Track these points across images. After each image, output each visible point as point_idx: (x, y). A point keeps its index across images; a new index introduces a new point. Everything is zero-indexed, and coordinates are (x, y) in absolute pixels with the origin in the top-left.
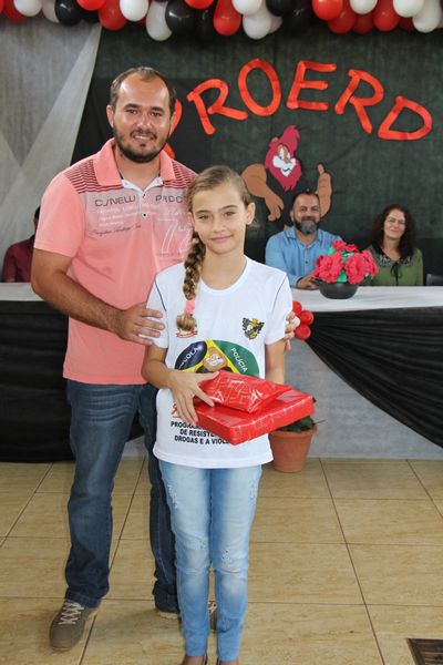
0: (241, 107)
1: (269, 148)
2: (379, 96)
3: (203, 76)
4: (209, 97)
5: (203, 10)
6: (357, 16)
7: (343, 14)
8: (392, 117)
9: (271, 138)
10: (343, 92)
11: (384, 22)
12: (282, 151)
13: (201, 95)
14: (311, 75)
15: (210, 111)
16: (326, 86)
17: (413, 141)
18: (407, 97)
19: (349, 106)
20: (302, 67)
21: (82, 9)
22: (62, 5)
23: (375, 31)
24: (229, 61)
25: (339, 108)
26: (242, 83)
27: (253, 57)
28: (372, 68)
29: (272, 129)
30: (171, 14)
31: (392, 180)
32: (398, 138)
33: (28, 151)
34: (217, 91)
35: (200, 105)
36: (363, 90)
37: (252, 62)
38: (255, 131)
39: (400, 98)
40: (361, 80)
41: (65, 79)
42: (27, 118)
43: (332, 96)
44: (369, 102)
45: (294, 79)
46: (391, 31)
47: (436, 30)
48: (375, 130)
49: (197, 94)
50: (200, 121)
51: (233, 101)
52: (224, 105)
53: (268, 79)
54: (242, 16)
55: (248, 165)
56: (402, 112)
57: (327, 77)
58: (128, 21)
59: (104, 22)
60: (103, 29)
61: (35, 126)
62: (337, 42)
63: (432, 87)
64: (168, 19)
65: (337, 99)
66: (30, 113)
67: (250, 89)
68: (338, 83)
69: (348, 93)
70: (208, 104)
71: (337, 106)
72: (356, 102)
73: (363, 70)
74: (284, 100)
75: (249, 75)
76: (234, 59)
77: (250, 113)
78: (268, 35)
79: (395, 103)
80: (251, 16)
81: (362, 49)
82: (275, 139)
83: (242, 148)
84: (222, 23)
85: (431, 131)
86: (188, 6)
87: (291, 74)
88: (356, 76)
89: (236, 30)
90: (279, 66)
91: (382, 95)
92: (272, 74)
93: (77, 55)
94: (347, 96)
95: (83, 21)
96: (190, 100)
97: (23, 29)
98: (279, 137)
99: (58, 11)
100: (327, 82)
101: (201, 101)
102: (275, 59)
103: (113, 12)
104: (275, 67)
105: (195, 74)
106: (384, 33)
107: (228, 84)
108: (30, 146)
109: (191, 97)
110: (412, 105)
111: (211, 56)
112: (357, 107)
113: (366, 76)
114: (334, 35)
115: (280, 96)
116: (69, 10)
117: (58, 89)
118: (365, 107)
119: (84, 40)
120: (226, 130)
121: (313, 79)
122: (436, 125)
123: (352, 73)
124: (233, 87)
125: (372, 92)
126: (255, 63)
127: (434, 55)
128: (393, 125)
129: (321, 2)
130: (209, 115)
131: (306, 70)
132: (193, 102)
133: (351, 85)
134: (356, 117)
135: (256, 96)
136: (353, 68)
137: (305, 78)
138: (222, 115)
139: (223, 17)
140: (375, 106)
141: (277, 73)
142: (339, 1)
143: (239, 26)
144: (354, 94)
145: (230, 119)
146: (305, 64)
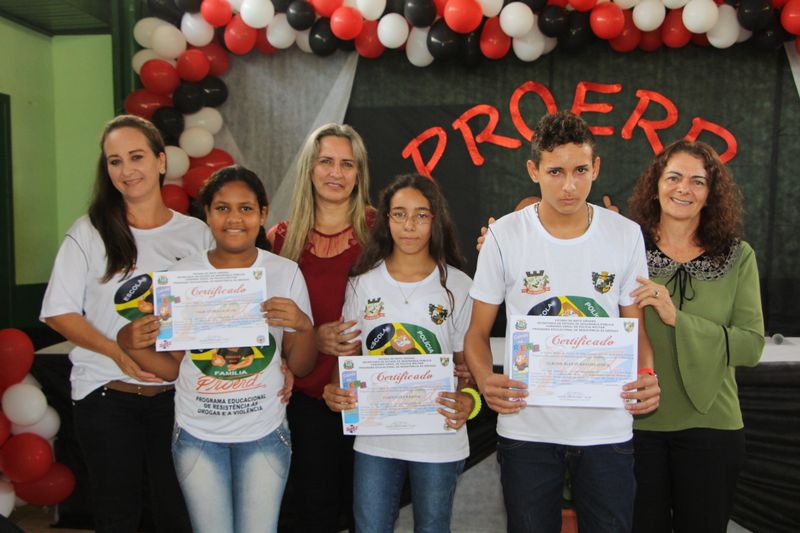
0: (513, 133)
2: (673, 117)
3: (470, 101)
4: (477, 124)
5: (468, 35)
6: (643, 34)
7: (625, 34)
10: (632, 113)
11: (673, 38)
13: (467, 123)
14: (592, 97)
15: (478, 140)
16: (611, 108)
18: (706, 118)
19: (638, 130)
20: (582, 90)
21: (337, 38)
22: (317, 36)
23: (665, 48)
24: (499, 85)
25: (626, 133)
26: (514, 108)
27: (526, 80)
28: (663, 88)
30: (433, 39)
33: (277, 189)
34: (485, 118)
35: (467, 134)
36: (654, 112)
37: (526, 84)
39: (697, 119)
40: (651, 101)
41: (318, 110)
42: (276, 153)
43: (617, 120)
44: (661, 125)
45: (572, 102)
46: (683, 48)
47: (736, 44)
49: (464, 122)
50: (467, 150)
51: (505, 128)
52: (495, 133)
53: (545, 104)
54: (512, 39)
55: (522, 199)
56: (700, 134)
57: (610, 99)
58: (388, 51)
59: (360, 51)
60: (360, 57)
61: (285, 161)
62: (621, 60)
63: (735, 107)
64: (430, 44)
65: (623, 123)
66: (280, 148)
67: (524, 114)
68: (624, 106)
69: (636, 116)
70: (475, 133)
71: (624, 131)
72: (645, 126)
73: (655, 91)
75: (522, 99)
76: (504, 82)
77: (523, 140)
78: (542, 57)
79: (691, 125)
80: (522, 38)
81: (651, 67)
83: (515, 179)
84: (489, 47)
85: (737, 156)
86: (452, 31)
87: (570, 96)
88: (644, 97)
89: (505, 53)
90: (555, 88)
91: (675, 118)
92: (548, 97)
93: (332, 85)
94: (635, 119)
95: (338, 51)
96: (456, 128)
99: (312, 42)
100: (610, 104)
101: (469, 129)
102: (551, 81)
103: (370, 40)
104: (551, 90)
105: (461, 100)
106: (676, 50)
107: (498, 110)
108: (279, 182)
109: (456, 125)
110: (713, 127)
111: (479, 80)
112: (646, 131)
113: (657, 97)
114: (618, 54)
116: (324, 40)
118: (656, 131)
119: (340, 68)
120: (496, 160)
121: (598, 102)
122: (742, 148)
123: (639, 93)
124: (504, 113)
125: (664, 114)
126: (528, 86)
127: (736, 72)
129: (600, 20)
130: (477, 144)
131: (587, 92)
132: (459, 130)
133: (639, 106)
134: (647, 140)
135: (530, 121)
136: (641, 88)
137: (585, 101)
138: (492, 144)
139: (491, 40)
140: (668, 128)
141: (554, 96)
142: (621, 19)
143: (508, 49)
144: (643, 117)
145: (501, 147)
146: (585, 85)
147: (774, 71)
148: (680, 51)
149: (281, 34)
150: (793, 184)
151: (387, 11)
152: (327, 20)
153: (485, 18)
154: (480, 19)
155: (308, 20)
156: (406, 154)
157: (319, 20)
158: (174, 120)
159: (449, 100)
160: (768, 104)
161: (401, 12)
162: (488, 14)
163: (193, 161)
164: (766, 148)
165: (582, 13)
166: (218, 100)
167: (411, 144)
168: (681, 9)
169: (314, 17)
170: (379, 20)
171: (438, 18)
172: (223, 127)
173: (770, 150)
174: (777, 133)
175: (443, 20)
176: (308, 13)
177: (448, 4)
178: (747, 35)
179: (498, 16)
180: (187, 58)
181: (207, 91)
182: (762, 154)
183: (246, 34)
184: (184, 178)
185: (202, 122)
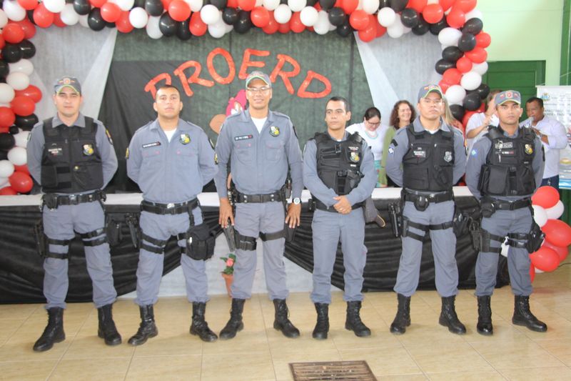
0: (209, 78)
1: (229, 104)
3: (184, 59)
4: (188, 72)
5: (182, 22)
6: (279, 25)
7: (270, 23)
8: (306, 84)
9: (230, 98)
10: (274, 68)
11: (296, 27)
12: (237, 106)
13: (183, 71)
15: (190, 81)
16: (264, 65)
17: (320, 98)
18: (314, 71)
19: (278, 76)
20: (247, 53)
21: (105, 21)
22: (93, 19)
23: (292, 32)
24: (201, 50)
26: (210, 63)
27: (216, 47)
28: (292, 54)
29: (230, 93)
30: (163, 24)
31: (308, 123)
32: (311, 97)
34: (193, 68)
35: (183, 78)
36: (287, 67)
37: (216, 49)
38: (219, 93)
39: (310, 72)
40: (286, 61)
41: (93, 62)
43: (267, 71)
44: (290, 74)
45: (242, 61)
46: (302, 32)
47: (329, 32)
48: (296, 91)
49: (181, 71)
50: (182, 87)
52: (199, 77)
53: (227, 62)
54: (207, 25)
55: (215, 115)
56: (312, 80)
57: (264, 59)
58: (135, 29)
59: (118, 28)
60: (118, 31)
62: (269, 38)
63: (330, 66)
64: (161, 27)
65: (271, 73)
67: (215, 67)
68: (271, 64)
69: (277, 69)
70: (187, 77)
72: (282, 75)
73: (288, 55)
74: (237, 74)
75: (214, 58)
76: (204, 48)
77: (215, 82)
78: (226, 34)
79: (307, 74)
80: (214, 25)
81: (285, 42)
82: (232, 98)
83: (211, 104)
84: (195, 29)
85: (331, 92)
86: (173, 19)
87: (241, 57)
88: (281, 59)
89: (203, 32)
90: (233, 52)
91: (298, 71)
92: (229, 58)
93: (102, 47)
94: (277, 71)
95: (105, 28)
96: (176, 74)
97: (65, 30)
98: (235, 97)
99: (90, 23)
100: (265, 63)
101: (184, 75)
102: (230, 47)
103: (125, 22)
104: (230, 53)
105: (179, 58)
106: (298, 33)
107: (201, 64)
109: (176, 72)
110: (316, 76)
111: (189, 46)
112: (283, 78)
113: (289, 59)
114: (267, 34)
115: (234, 72)
116: (97, 22)
117: (88, 68)
118: (288, 78)
119: (106, 38)
120: (200, 93)
121: (255, 60)
122: (334, 88)
123: (279, 56)
124: (204, 65)
125: (293, 68)
126: (218, 51)
127: (330, 46)
128: (307, 88)
129: (256, 17)
130: (189, 84)
131: (251, 55)
132: (178, 76)
133: (279, 64)
134: (284, 83)
135: (219, 71)
136: (280, 53)
137: (250, 60)
138: (198, 84)
139: (196, 25)
140: (295, 77)
141: (232, 57)
142: (268, 16)
143: (205, 30)
144: (282, 69)
145: (203, 86)
146: (250, 51)
147: (349, 47)
148: (300, 34)
149: (70, 16)
150: (360, 108)
151: (135, 6)
152: (98, 10)
153: (192, 13)
154: (190, 13)
155: (87, 9)
156: (147, 89)
157: (94, 9)
158: (3, 67)
159: (172, 57)
160: (347, 65)
161: (143, 7)
162: (194, 11)
163: (18, 93)
164: (346, 88)
165: (247, 12)
166: (30, 54)
167: (149, 83)
168: (299, 12)
169: (90, 7)
170: (130, 11)
171: (165, 11)
172: (34, 72)
173: (348, 89)
174: (351, 80)
175: (167, 13)
176: (86, 5)
177: (171, 4)
178: (334, 28)
179: (200, 11)
180: (10, 29)
181: (22, 49)
182: (344, 91)
183: (47, 15)
184: (12, 103)
185: (20, 68)
